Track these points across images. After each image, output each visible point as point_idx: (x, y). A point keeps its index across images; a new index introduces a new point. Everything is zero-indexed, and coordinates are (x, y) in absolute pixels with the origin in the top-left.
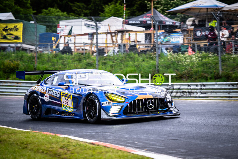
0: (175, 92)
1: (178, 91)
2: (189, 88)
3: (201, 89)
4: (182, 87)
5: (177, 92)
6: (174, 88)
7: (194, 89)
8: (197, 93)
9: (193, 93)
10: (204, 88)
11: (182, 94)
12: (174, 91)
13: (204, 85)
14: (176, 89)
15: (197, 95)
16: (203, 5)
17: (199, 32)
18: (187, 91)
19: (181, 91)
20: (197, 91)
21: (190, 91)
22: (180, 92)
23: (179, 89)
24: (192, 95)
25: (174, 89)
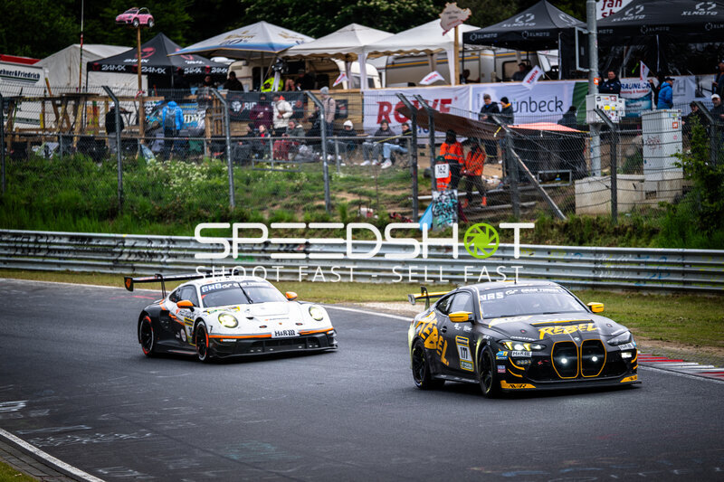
0: (126, 252)
1: (132, 250)
2: (149, 245)
3: (168, 248)
4: (139, 244)
5: (130, 254)
6: (126, 244)
7: (158, 248)
8: (162, 256)
9: (156, 255)
10: (173, 246)
11: (138, 258)
12: (125, 250)
13: (174, 241)
14: (127, 247)
15: (162, 260)
16: (245, 41)
17: (238, 103)
18: (146, 251)
19: (137, 251)
20: (163, 252)
21: (150, 251)
22: (136, 254)
23: (133, 247)
24: (154, 260)
25: (124, 247)
